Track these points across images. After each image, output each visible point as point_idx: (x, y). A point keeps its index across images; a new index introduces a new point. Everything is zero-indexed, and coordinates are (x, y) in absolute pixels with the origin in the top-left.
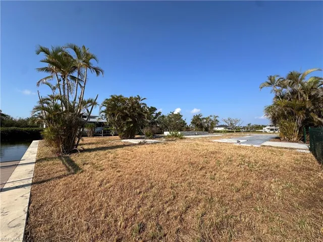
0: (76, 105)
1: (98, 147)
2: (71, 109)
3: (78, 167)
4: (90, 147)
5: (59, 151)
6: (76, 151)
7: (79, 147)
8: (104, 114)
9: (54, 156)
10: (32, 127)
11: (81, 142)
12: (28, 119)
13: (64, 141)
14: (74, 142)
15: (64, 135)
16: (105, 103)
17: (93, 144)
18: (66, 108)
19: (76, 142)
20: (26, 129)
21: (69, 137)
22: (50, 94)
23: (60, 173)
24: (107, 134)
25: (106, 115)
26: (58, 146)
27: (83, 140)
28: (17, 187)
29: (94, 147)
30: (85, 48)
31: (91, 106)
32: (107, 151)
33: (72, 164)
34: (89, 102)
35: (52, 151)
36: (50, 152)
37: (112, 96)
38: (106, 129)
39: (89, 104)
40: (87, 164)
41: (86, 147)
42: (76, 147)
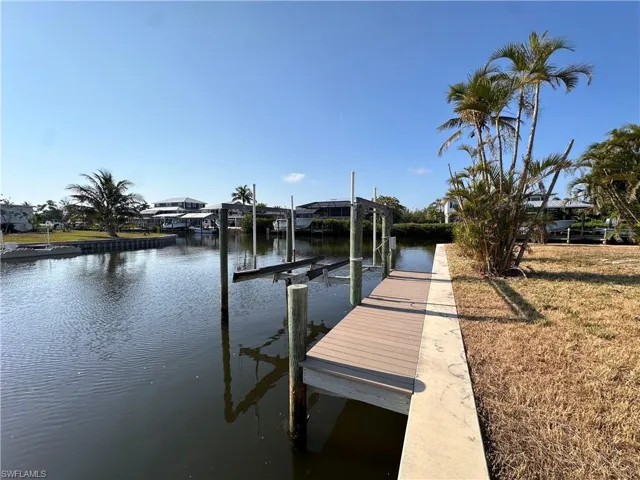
0: (516, 176)
1: (571, 271)
2: (507, 187)
3: (534, 310)
4: (547, 267)
5: (485, 270)
6: (516, 273)
7: (523, 266)
8: (583, 186)
9: (476, 275)
10: (431, 222)
11: (526, 254)
12: (425, 211)
13: (493, 251)
14: (512, 255)
15: (493, 239)
16: (587, 156)
17: (553, 261)
18: (496, 185)
19: (517, 254)
20: (425, 225)
21: (501, 244)
22: (467, 167)
23: (498, 311)
24: (581, 237)
25: (589, 188)
26: (482, 258)
27: (530, 252)
28: (441, 314)
29: (557, 268)
30: (535, 36)
31: (554, 174)
32: (605, 286)
33: (518, 301)
34: (548, 163)
35: (473, 267)
36: (470, 268)
37: (614, 132)
38: (579, 224)
39: (549, 169)
40: (556, 309)
41: (537, 267)
42: (517, 264)
